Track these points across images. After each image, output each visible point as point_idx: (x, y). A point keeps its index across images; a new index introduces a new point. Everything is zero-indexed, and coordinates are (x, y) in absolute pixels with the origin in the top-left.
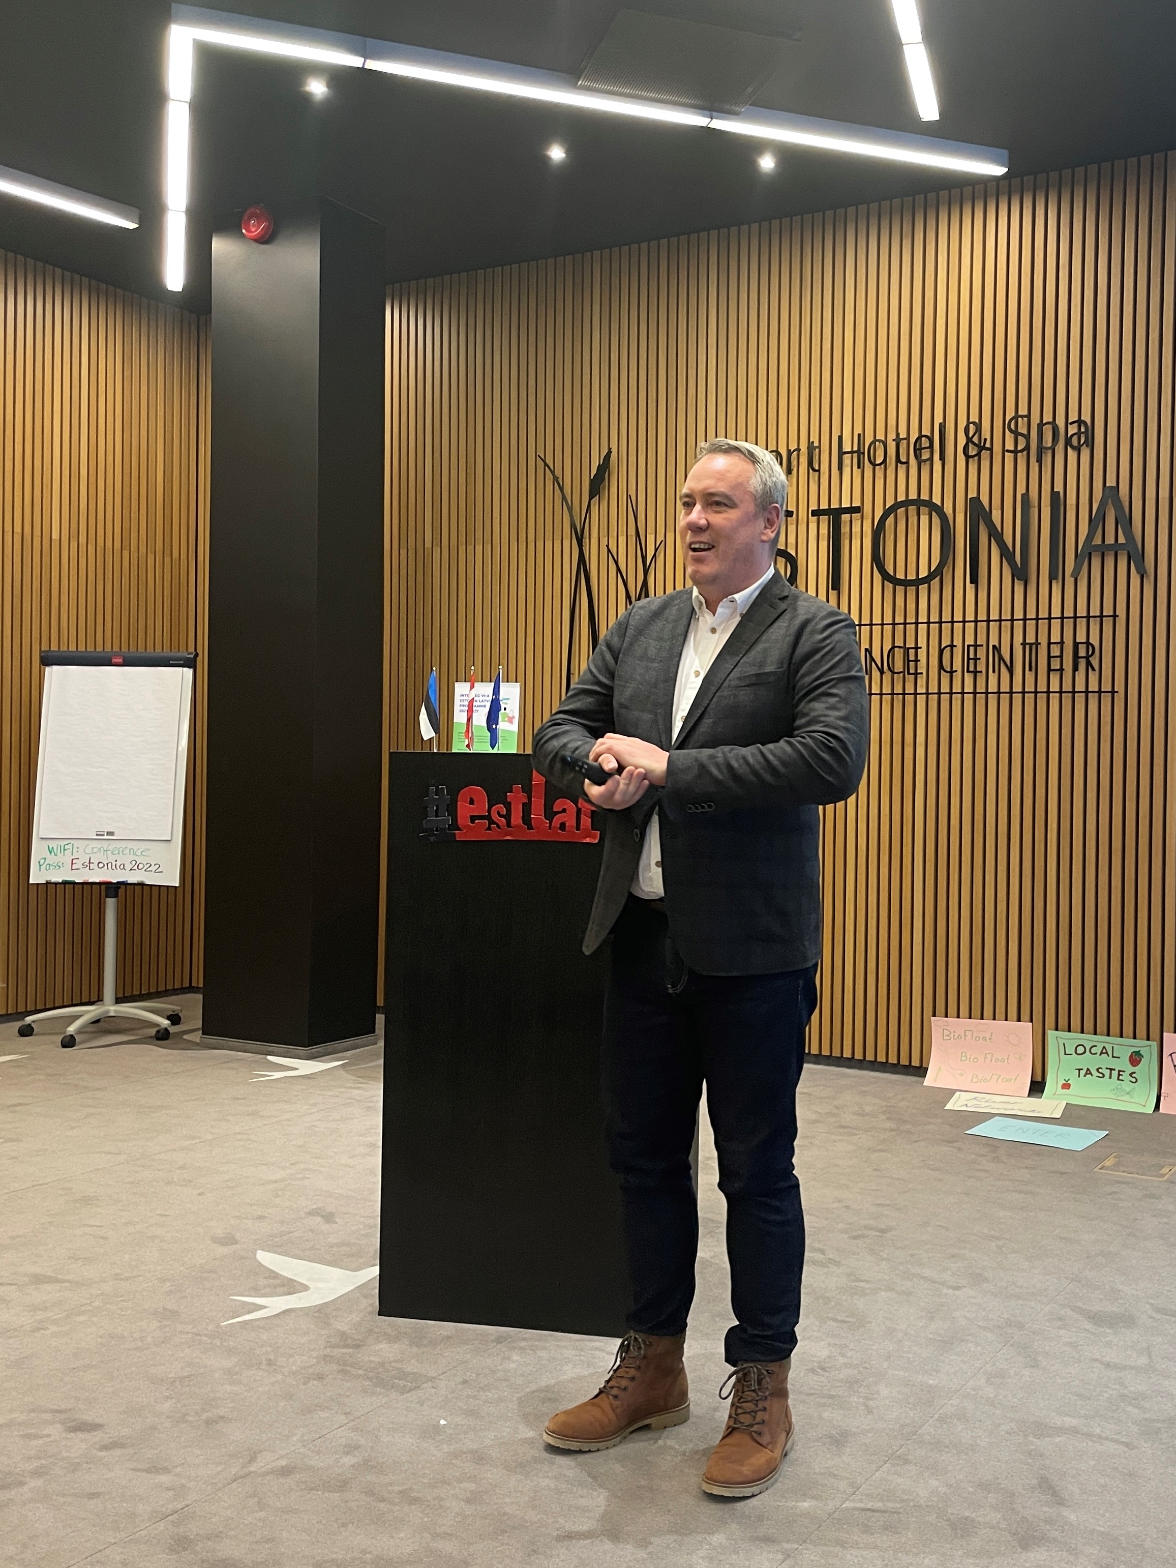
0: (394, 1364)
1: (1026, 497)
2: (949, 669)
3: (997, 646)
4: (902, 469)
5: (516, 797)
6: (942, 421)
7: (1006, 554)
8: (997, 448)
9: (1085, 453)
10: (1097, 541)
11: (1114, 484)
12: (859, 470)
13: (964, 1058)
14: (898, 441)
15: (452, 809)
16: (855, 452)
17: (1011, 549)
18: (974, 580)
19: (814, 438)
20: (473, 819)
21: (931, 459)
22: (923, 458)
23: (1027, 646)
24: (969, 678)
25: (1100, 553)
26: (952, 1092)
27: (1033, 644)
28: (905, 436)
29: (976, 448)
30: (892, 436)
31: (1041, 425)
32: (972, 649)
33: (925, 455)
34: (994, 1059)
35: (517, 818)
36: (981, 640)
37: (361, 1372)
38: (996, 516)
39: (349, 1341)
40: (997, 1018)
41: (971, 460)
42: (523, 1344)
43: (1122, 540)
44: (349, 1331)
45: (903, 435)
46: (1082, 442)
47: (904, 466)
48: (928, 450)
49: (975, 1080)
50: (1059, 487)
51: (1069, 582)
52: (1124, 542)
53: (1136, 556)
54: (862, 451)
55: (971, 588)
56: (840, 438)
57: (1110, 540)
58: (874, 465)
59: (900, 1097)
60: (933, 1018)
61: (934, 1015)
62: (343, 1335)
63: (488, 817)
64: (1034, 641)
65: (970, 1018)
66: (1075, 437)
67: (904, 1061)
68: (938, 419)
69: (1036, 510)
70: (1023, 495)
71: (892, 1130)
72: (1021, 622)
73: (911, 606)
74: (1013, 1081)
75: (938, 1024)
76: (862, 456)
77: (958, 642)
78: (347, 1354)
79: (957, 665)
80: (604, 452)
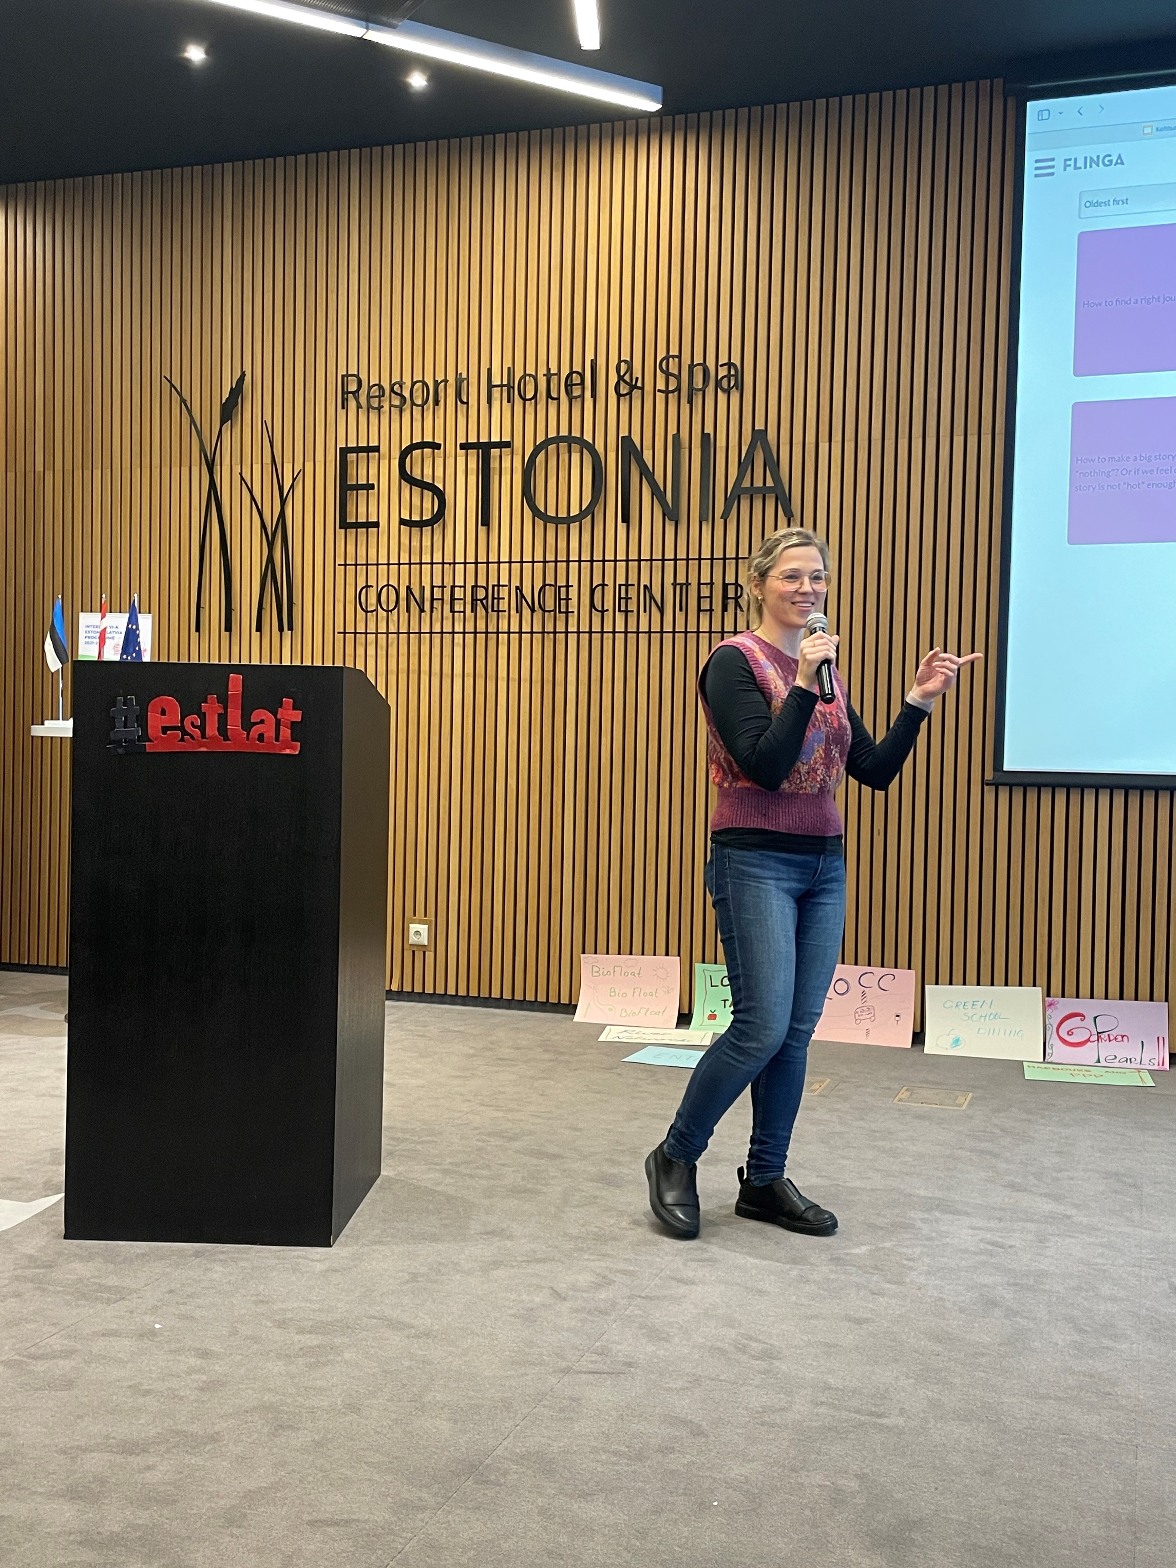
0: (92, 1280)
1: (677, 437)
2: (600, 609)
3: (649, 585)
4: (553, 405)
5: (211, 708)
6: (593, 358)
7: (657, 493)
8: (649, 387)
9: (735, 396)
10: (746, 483)
11: (763, 428)
12: (510, 404)
13: (613, 994)
14: (549, 376)
15: (142, 721)
16: (505, 386)
17: (662, 489)
18: (626, 519)
19: (462, 369)
20: (165, 730)
21: (582, 396)
22: (575, 394)
23: (678, 587)
24: (620, 617)
25: (749, 496)
26: (603, 1027)
27: (684, 584)
28: (556, 372)
29: (628, 387)
30: (542, 370)
31: (691, 367)
32: (623, 588)
33: (576, 392)
34: (642, 994)
35: (212, 730)
36: (633, 580)
37: (59, 1289)
38: (647, 456)
39: (39, 1263)
40: (645, 953)
41: (622, 398)
42: (222, 1257)
43: (770, 483)
44: (36, 1254)
45: (554, 370)
46: (732, 384)
47: (556, 402)
48: (579, 386)
49: (624, 1014)
50: (709, 429)
51: (719, 523)
52: (772, 485)
53: (783, 500)
54: (512, 385)
55: (623, 527)
56: (490, 371)
57: (758, 483)
58: (525, 400)
59: (553, 1032)
60: (582, 956)
61: (584, 953)
62: (31, 1258)
63: (182, 728)
64: (684, 582)
65: (619, 954)
66: (725, 380)
67: (553, 999)
68: (590, 356)
69: (687, 451)
70: (674, 435)
71: (550, 1061)
72: (672, 562)
73: (562, 545)
74: (661, 1014)
75: (587, 961)
76: (512, 390)
77: (609, 581)
78: (40, 1273)
79: (608, 605)
80: (237, 375)
